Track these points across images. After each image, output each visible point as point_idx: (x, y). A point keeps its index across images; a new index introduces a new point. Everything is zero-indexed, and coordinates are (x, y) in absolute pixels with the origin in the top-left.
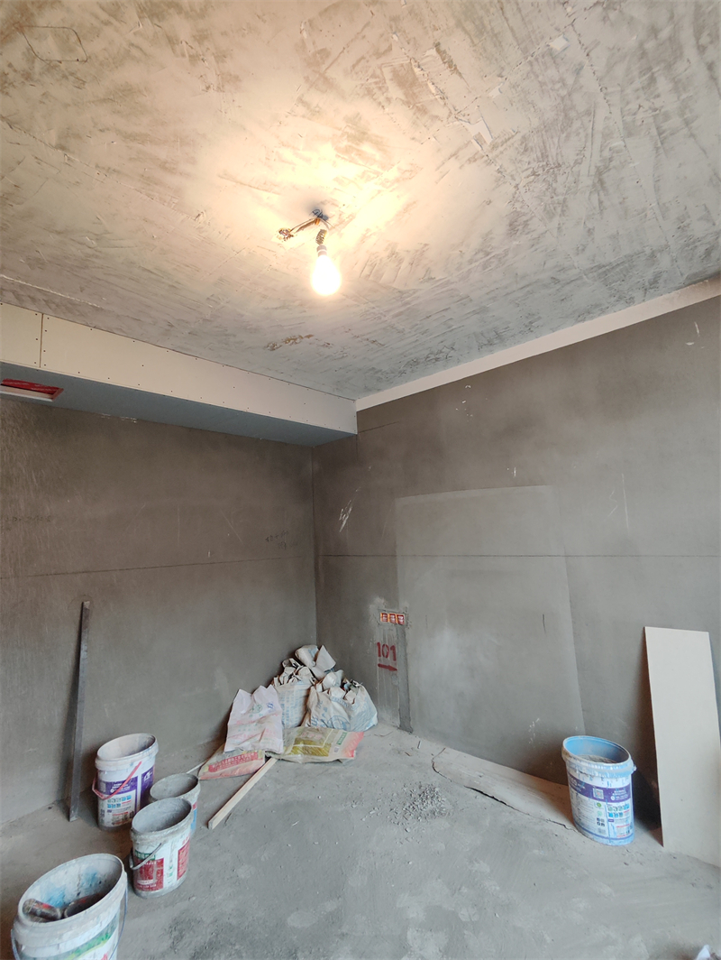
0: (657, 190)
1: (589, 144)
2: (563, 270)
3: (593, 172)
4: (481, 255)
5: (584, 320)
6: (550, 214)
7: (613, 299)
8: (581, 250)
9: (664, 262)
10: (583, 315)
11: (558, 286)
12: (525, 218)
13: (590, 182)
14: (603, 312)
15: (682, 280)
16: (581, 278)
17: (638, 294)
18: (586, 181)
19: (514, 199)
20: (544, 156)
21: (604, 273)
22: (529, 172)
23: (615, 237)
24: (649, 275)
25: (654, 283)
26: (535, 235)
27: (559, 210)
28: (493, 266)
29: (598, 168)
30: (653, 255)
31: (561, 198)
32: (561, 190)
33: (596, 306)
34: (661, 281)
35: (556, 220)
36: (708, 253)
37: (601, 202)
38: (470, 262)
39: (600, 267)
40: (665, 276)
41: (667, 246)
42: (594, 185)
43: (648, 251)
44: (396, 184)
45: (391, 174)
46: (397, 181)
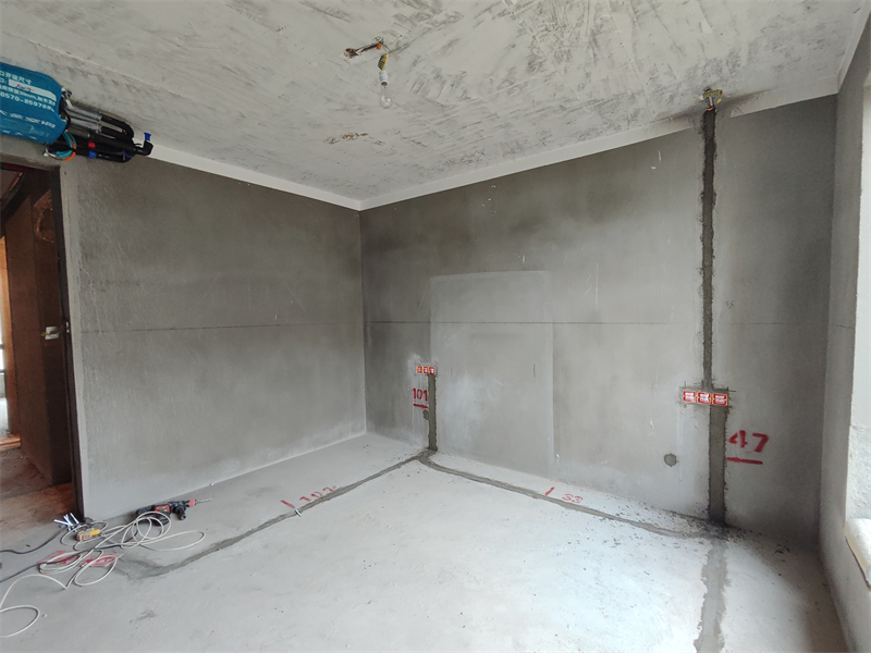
0: (635, 51)
1: (586, 13)
2: (569, 100)
3: (589, 33)
4: (507, 84)
5: (584, 139)
6: (559, 59)
7: (605, 126)
8: (581, 87)
9: (641, 102)
10: (584, 135)
11: (565, 113)
12: (540, 60)
13: (587, 40)
14: (598, 134)
15: (655, 116)
16: (582, 108)
17: (624, 124)
18: (585, 39)
19: (532, 46)
20: (554, 18)
21: (598, 105)
22: (543, 28)
23: (606, 80)
24: (631, 111)
25: (635, 116)
26: (547, 73)
27: (565, 57)
28: (516, 93)
29: (592, 31)
30: (633, 96)
31: (567, 49)
32: (566, 43)
33: (593, 130)
34: (640, 116)
35: (563, 64)
36: (672, 98)
37: (595, 55)
38: (499, 88)
39: (595, 101)
40: (642, 112)
41: (643, 91)
42: (590, 43)
43: (629, 93)
44: (443, 26)
45: (440, 17)
46: (444, 22)
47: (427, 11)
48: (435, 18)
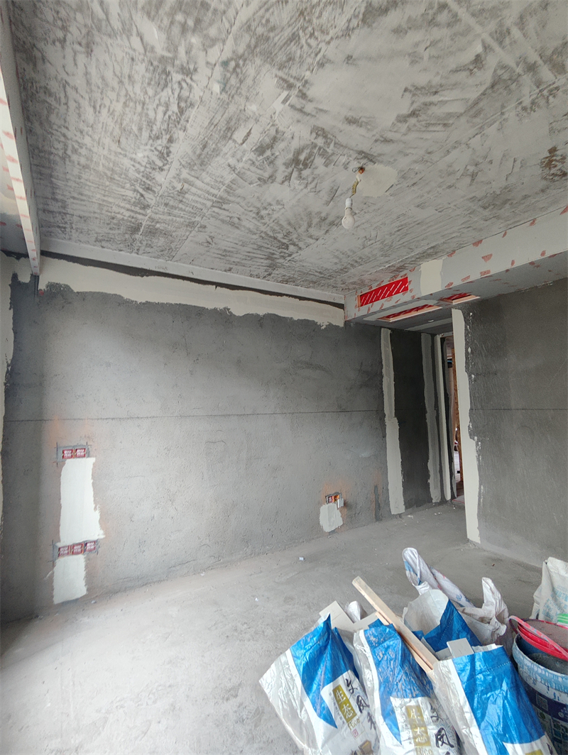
44: (329, 136)
45: (320, 142)
46: (325, 137)
47: (315, 151)
48: (322, 145)
